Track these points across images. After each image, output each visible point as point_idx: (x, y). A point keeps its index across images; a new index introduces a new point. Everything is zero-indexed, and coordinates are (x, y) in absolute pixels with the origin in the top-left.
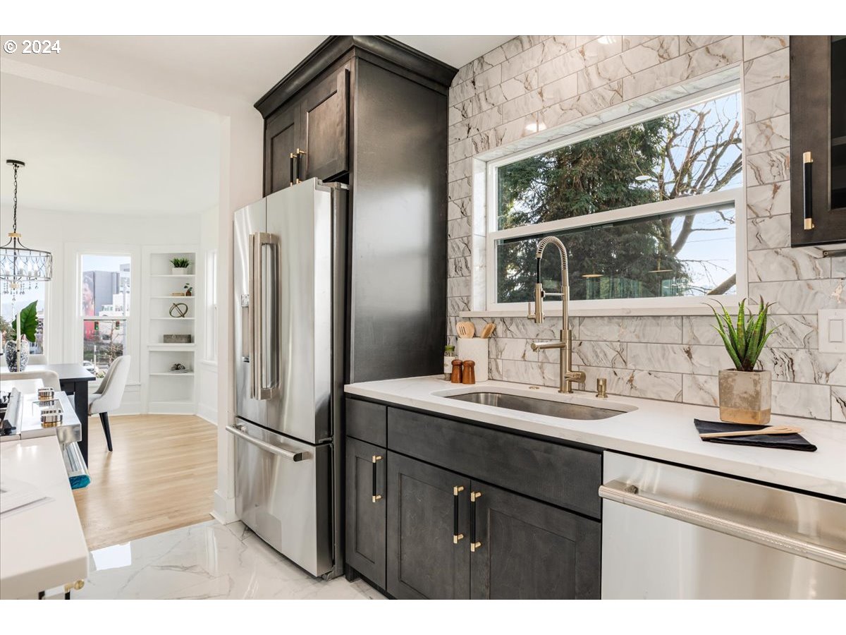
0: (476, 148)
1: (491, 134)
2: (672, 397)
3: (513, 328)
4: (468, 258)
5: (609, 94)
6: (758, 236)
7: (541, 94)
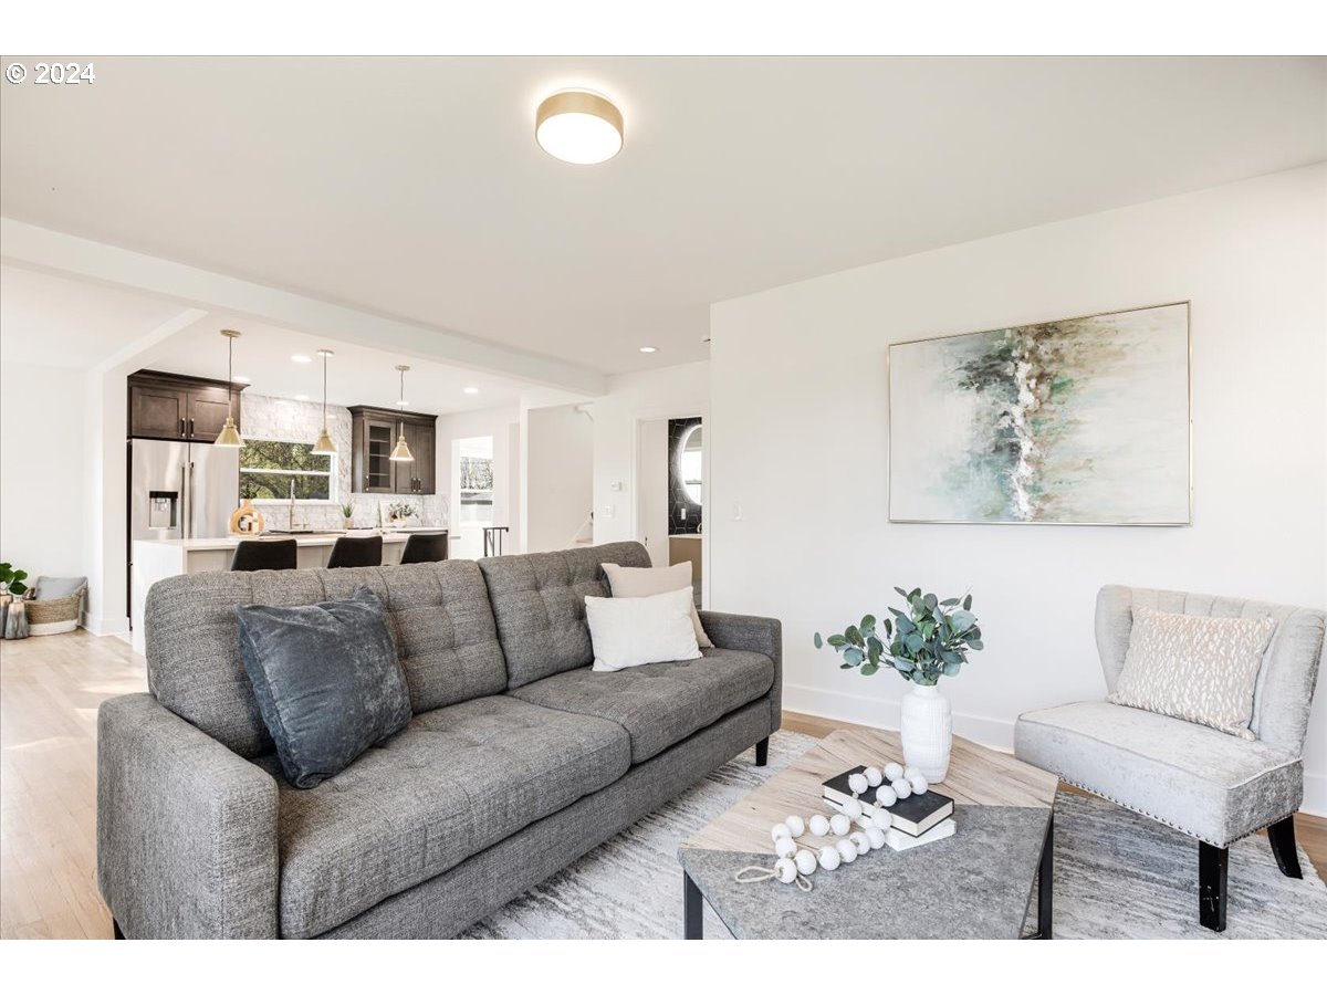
6: (340, 486)
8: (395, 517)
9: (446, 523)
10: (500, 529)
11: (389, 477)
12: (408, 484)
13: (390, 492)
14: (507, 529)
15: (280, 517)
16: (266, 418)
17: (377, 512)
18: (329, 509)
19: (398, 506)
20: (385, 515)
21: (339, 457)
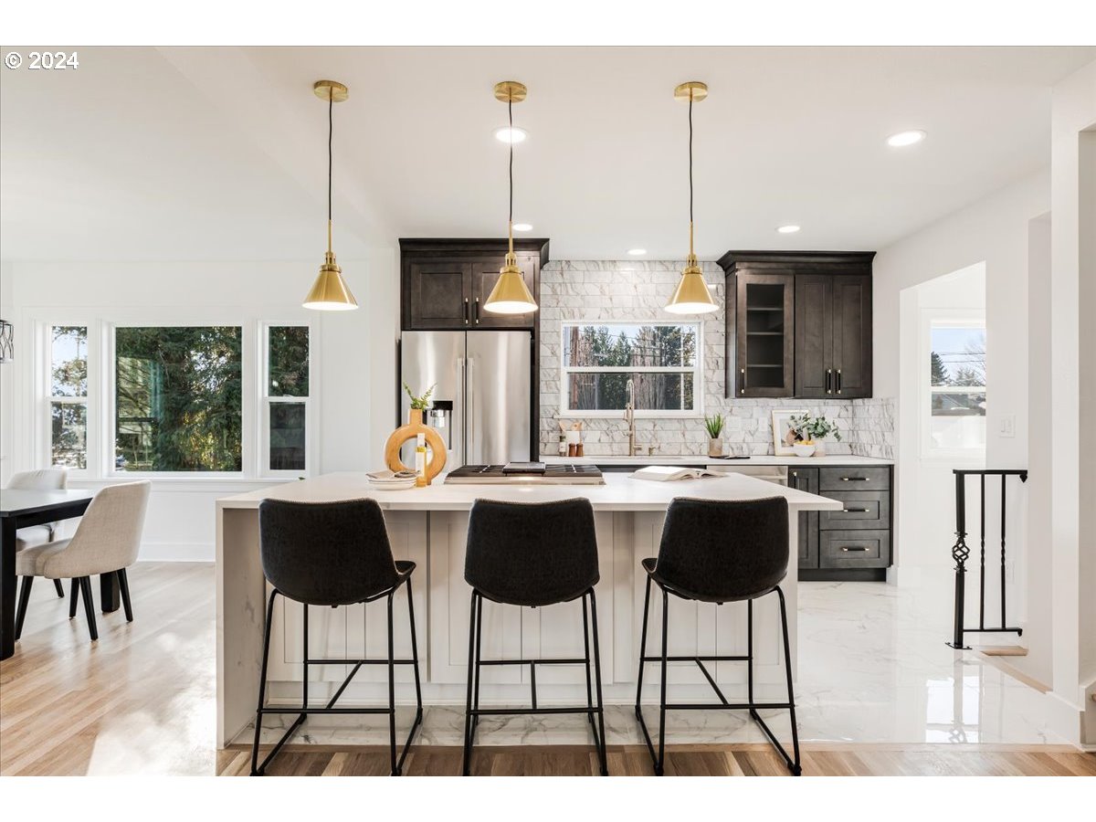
0: (564, 315)
1: (576, 311)
2: (677, 453)
3: (592, 425)
4: (558, 383)
5: (650, 313)
6: (708, 389)
7: (611, 299)
8: (799, 438)
9: (889, 451)
10: (1004, 473)
11: (781, 370)
12: (818, 380)
13: (785, 396)
14: (1023, 475)
16: (598, 292)
17: (766, 428)
18: (689, 425)
19: (806, 419)
20: (781, 433)
21: (706, 342)
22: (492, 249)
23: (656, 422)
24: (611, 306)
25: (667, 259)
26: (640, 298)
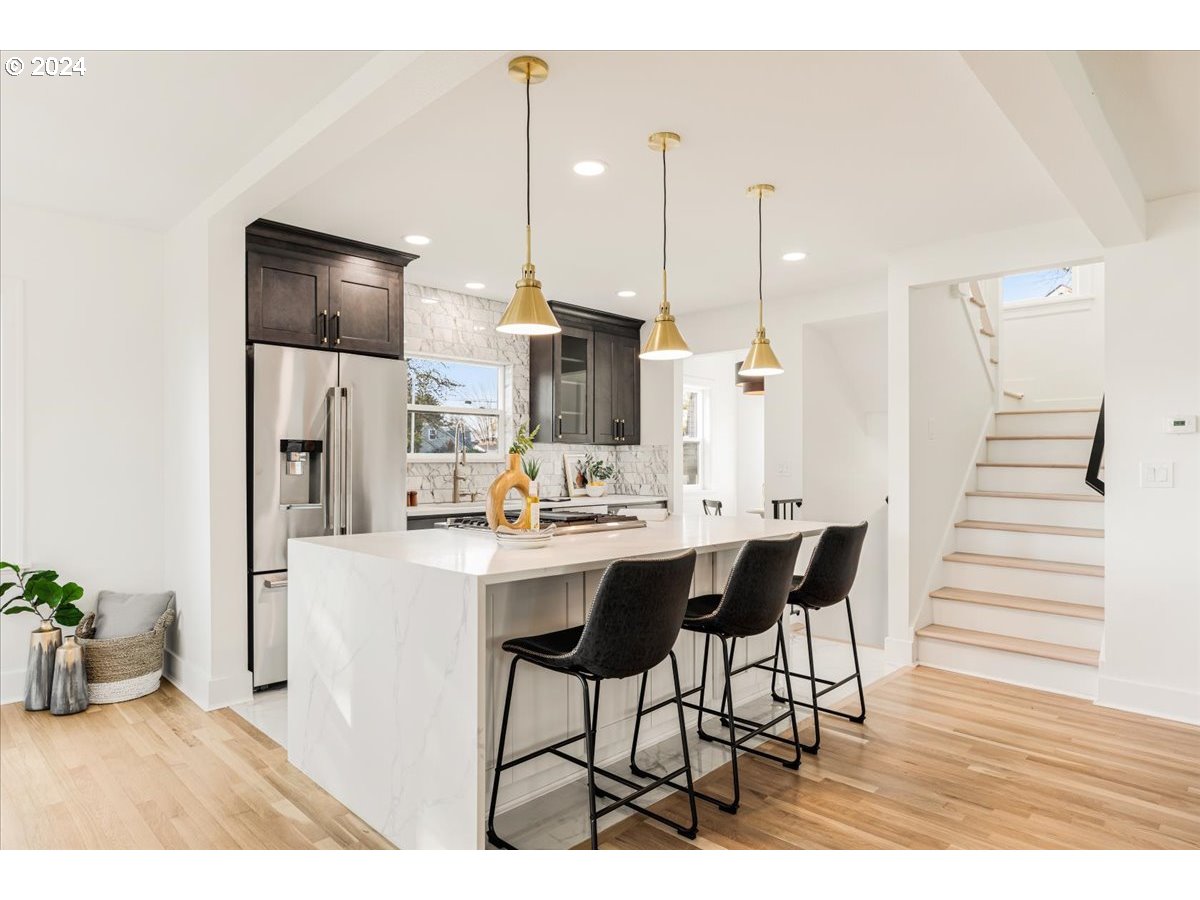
5: (467, 351)
7: (432, 331)
8: (586, 480)
12: (608, 429)
14: (798, 502)
15: (439, 482)
17: (561, 472)
19: (589, 462)
20: (572, 478)
21: (514, 385)
22: (339, 247)
23: (474, 466)
24: (432, 338)
25: (483, 296)
26: (460, 333)
